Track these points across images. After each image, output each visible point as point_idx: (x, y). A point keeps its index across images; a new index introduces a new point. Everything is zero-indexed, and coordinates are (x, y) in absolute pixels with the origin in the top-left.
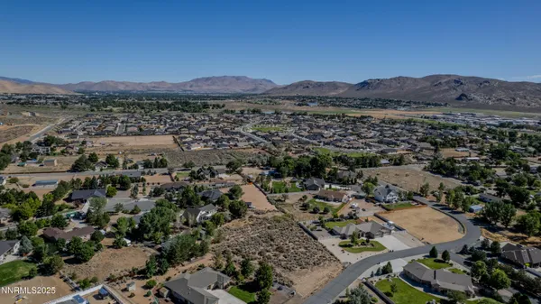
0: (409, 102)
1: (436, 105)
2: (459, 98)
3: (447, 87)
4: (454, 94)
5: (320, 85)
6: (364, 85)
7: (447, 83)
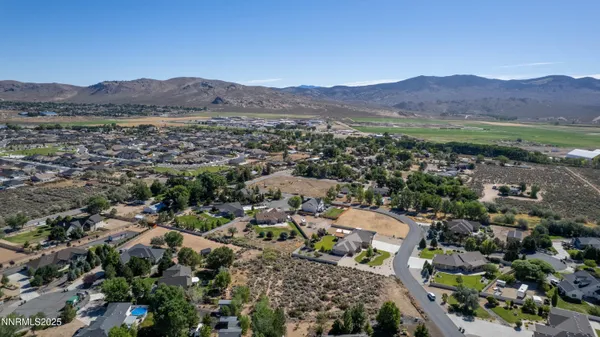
0: (166, 107)
1: (195, 109)
2: (215, 102)
3: (196, 91)
4: (208, 98)
5: (33, 87)
6: (99, 88)
7: (195, 85)
